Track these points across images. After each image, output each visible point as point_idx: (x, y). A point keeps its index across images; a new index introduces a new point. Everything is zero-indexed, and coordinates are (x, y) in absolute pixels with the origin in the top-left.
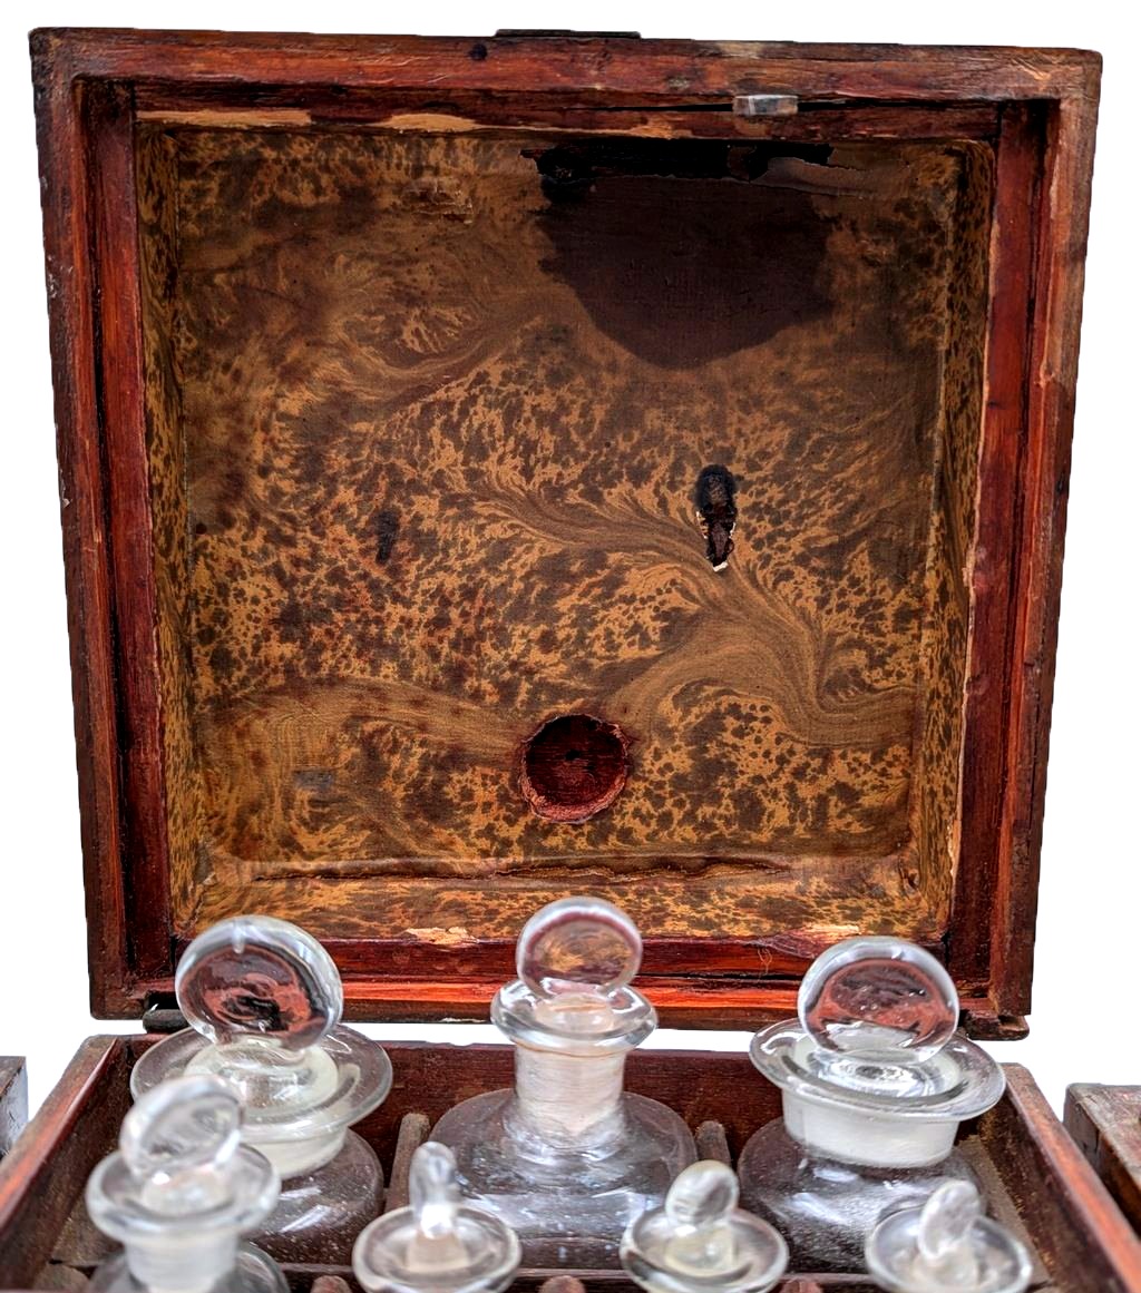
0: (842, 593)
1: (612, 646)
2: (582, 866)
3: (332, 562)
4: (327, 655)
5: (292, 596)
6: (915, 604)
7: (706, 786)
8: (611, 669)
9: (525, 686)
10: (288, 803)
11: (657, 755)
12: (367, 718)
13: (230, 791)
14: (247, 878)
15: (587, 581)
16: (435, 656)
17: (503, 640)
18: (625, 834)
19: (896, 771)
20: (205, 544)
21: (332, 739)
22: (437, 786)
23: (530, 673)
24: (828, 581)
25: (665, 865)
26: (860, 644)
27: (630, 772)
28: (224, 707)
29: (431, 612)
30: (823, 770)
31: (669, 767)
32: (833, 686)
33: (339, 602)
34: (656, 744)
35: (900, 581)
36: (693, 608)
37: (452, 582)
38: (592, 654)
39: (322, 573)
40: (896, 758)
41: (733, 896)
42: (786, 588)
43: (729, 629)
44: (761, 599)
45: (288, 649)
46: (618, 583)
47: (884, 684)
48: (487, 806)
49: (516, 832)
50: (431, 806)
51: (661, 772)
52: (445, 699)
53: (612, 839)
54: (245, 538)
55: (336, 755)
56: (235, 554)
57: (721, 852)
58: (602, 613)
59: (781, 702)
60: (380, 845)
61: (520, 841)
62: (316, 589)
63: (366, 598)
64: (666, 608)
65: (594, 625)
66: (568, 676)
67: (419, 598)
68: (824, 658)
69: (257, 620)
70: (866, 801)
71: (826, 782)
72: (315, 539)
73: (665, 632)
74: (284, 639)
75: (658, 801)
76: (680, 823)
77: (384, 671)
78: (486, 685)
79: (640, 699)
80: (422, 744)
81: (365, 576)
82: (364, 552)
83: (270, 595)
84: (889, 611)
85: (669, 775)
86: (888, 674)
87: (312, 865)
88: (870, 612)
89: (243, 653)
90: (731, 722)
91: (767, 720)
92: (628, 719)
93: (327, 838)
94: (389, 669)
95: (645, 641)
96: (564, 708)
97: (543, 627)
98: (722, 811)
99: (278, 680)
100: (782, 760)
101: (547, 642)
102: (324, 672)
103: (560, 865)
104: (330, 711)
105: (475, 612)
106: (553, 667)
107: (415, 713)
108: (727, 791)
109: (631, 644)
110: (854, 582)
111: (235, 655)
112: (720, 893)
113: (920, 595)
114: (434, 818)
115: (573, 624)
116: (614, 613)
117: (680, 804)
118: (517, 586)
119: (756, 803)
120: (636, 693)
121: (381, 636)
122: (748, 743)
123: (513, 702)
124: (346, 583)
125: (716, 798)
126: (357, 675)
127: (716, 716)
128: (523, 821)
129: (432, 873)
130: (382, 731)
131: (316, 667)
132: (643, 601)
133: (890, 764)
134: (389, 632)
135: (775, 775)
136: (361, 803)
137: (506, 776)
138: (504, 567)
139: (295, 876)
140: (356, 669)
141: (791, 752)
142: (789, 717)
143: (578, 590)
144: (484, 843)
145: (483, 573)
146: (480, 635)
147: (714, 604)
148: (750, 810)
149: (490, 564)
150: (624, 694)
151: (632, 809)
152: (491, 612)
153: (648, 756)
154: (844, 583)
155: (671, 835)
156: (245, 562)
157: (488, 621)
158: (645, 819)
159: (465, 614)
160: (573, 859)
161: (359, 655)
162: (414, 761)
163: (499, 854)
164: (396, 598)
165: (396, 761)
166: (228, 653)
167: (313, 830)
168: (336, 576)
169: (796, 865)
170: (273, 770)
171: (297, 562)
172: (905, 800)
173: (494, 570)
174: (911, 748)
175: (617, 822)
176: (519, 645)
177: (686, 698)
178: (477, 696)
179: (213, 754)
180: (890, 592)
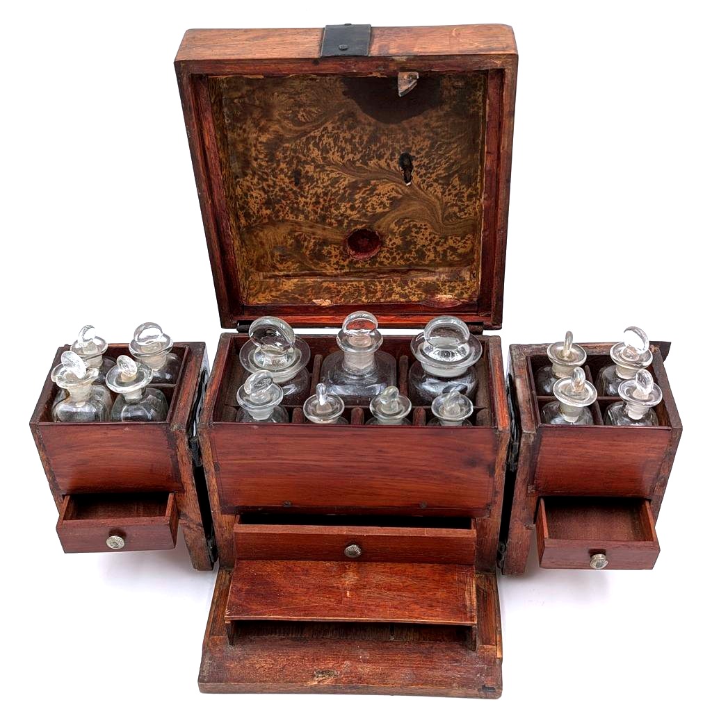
0: (449, 190)
1: (374, 208)
2: (368, 272)
3: (280, 186)
4: (281, 213)
5: (268, 196)
6: (474, 193)
7: (407, 249)
8: (374, 215)
9: (346, 221)
10: (272, 256)
11: (391, 240)
12: (295, 231)
13: (254, 252)
14: (262, 278)
15: (364, 189)
16: (316, 213)
17: (338, 208)
18: (381, 263)
19: (469, 242)
20: (239, 182)
21: (285, 238)
22: (320, 251)
23: (347, 217)
24: (445, 187)
25: (394, 271)
26: (456, 205)
27: (382, 245)
28: (249, 229)
29: (314, 200)
30: (445, 242)
31: (394, 243)
32: (447, 218)
33: (284, 197)
34: (390, 237)
35: (469, 186)
36: (400, 196)
37: (320, 191)
38: (368, 211)
39: (277, 189)
40: (469, 238)
41: (416, 282)
42: (431, 189)
43: (412, 202)
44: (423, 193)
45: (268, 212)
46: (375, 189)
47: (464, 217)
48: (336, 256)
49: (346, 263)
50: (318, 256)
51: (392, 245)
52: (320, 225)
53: (377, 264)
54: (252, 179)
55: (286, 242)
56: (249, 184)
57: (413, 267)
58: (370, 199)
59: (430, 223)
60: (302, 267)
61: (347, 265)
62: (276, 194)
63: (292, 196)
64: (391, 196)
65: (368, 202)
66: (360, 218)
67: (309, 196)
68: (444, 210)
69: (258, 203)
70: (459, 251)
71: (446, 246)
72: (274, 179)
73: (391, 204)
74: (266, 209)
75: (391, 253)
76: (399, 259)
77: (300, 218)
78: (333, 221)
79: (384, 224)
80: (314, 238)
81: (291, 190)
82: (291, 183)
83: (261, 196)
84: (465, 195)
85: (395, 246)
86: (465, 214)
87: (282, 273)
88: (459, 196)
89: (254, 213)
90: (414, 230)
91: (426, 229)
92: (380, 230)
93: (286, 265)
94: (301, 217)
95: (385, 207)
96: (359, 227)
97: (351, 203)
98: (412, 255)
99: (266, 221)
100: (431, 240)
101: (352, 208)
102: (281, 218)
103: (360, 272)
104: (283, 230)
105: (328, 200)
106: (355, 215)
107: (311, 230)
108: (414, 250)
109: (380, 208)
110: (453, 187)
111: (252, 213)
112: (412, 281)
113: (476, 190)
114: (319, 260)
115: (361, 202)
116: (374, 199)
117: (399, 254)
118: (341, 191)
119: (423, 253)
120: (383, 223)
121: (298, 207)
122: (420, 236)
123: (342, 226)
124: (285, 192)
125: (410, 252)
126: (291, 219)
127: (409, 228)
128: (348, 260)
129: (321, 275)
130: (301, 235)
131: (278, 217)
132: (383, 195)
133: (467, 240)
134: (300, 206)
135: (429, 245)
136: (296, 256)
137: (342, 247)
138: (337, 186)
139: (276, 277)
140: (291, 217)
141: (434, 238)
142: (433, 227)
143: (362, 192)
144: (336, 266)
145: (330, 188)
146: (330, 207)
147: (407, 195)
148: (421, 255)
149: (332, 185)
150: (378, 222)
151: (383, 256)
152: (333, 199)
153: (388, 240)
154: (450, 187)
155: (396, 263)
156: (252, 187)
157: (332, 202)
158: (388, 259)
159: (325, 200)
160: (365, 270)
161: (291, 213)
162: (312, 244)
163: (341, 269)
164: (302, 196)
165: (306, 244)
166: (249, 213)
167: (282, 263)
168: (282, 190)
169: (437, 271)
170: (267, 247)
171: (269, 186)
172: (472, 250)
173: (333, 187)
174: (473, 235)
175: (379, 260)
176: (343, 209)
177: (399, 224)
178: (331, 224)
179: (247, 242)
180: (465, 189)
